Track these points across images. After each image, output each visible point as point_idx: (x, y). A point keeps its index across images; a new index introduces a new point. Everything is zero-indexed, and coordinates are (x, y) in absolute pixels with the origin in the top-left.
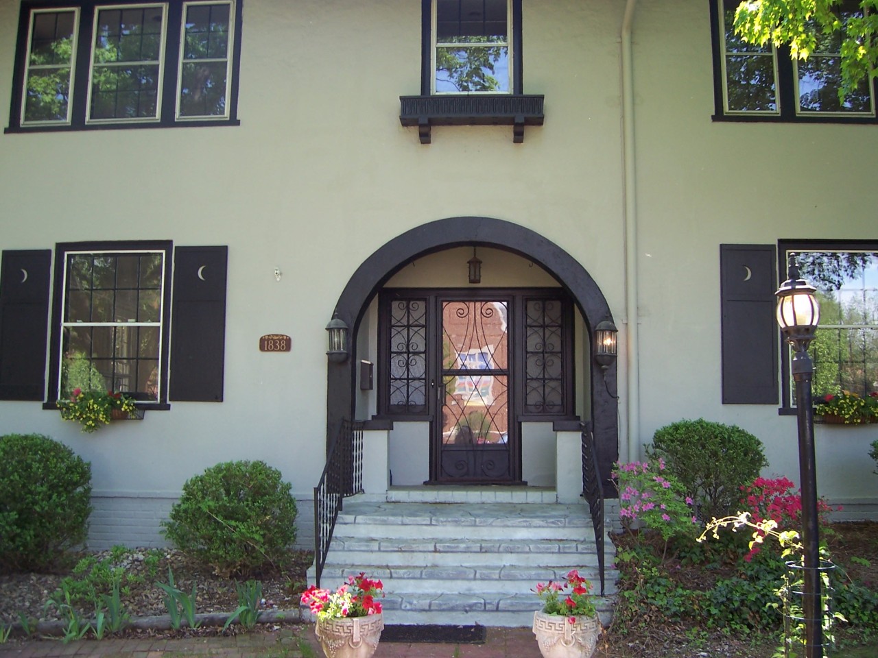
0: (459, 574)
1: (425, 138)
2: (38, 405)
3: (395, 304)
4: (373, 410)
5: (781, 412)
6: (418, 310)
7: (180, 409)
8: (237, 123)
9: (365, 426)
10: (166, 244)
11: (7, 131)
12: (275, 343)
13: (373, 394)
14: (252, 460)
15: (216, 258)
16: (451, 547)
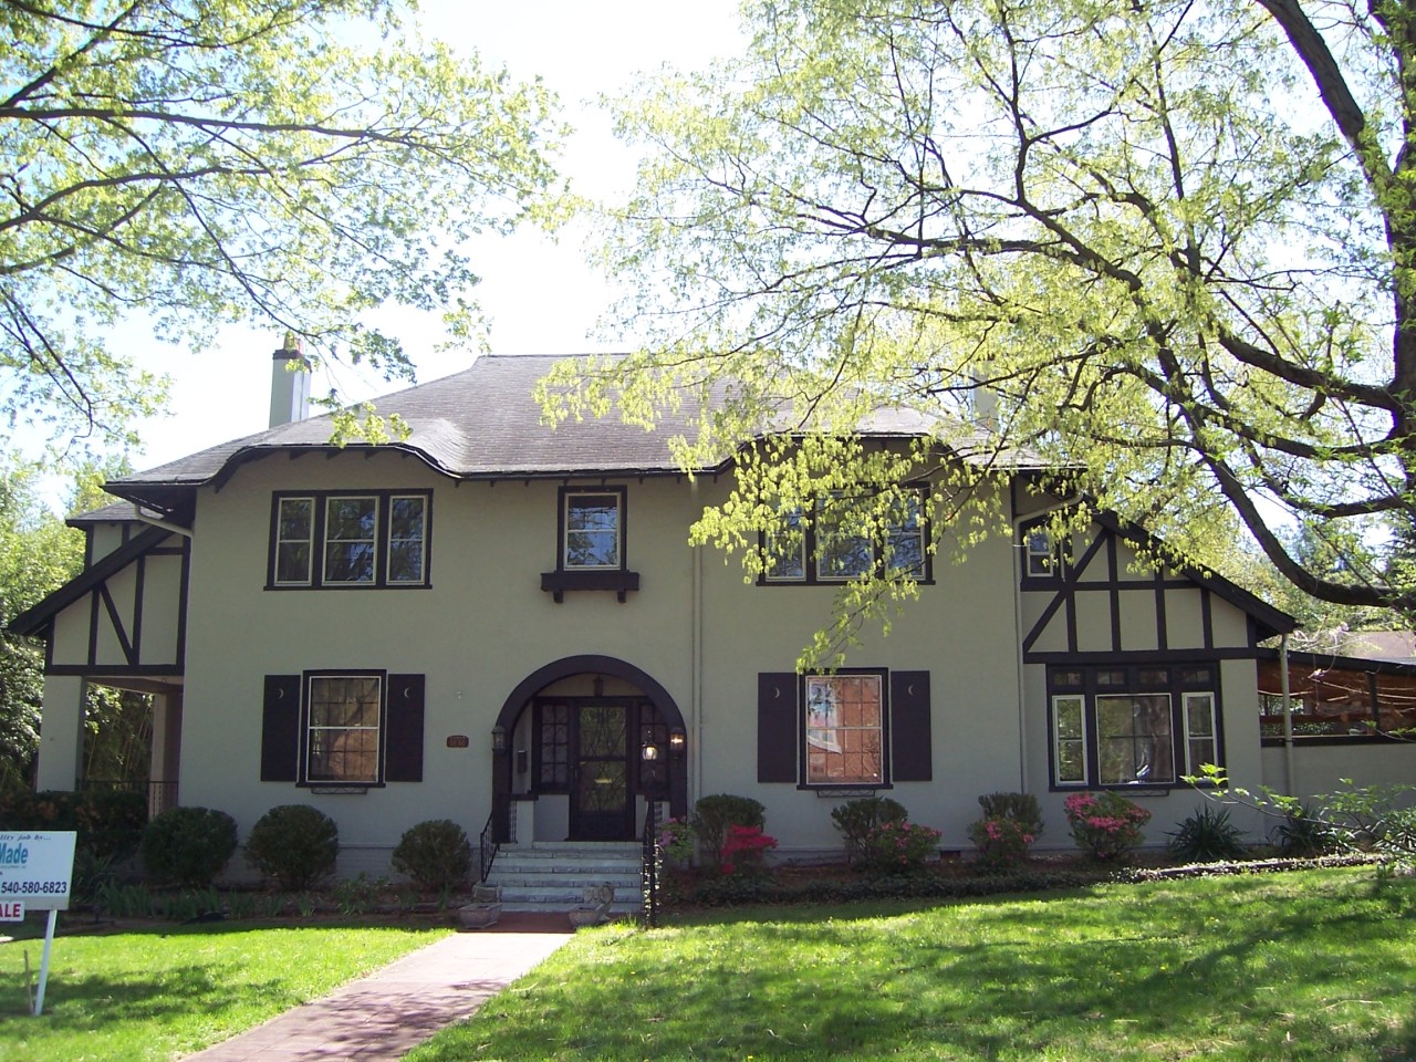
0: (565, 885)
1: (558, 599)
2: (293, 784)
3: (545, 708)
4: (528, 787)
5: (799, 788)
6: (562, 712)
7: (391, 786)
8: (430, 587)
9: (520, 797)
10: (383, 672)
11: (266, 589)
12: (457, 742)
13: (528, 776)
14: (444, 819)
15: (416, 683)
16: (562, 871)
